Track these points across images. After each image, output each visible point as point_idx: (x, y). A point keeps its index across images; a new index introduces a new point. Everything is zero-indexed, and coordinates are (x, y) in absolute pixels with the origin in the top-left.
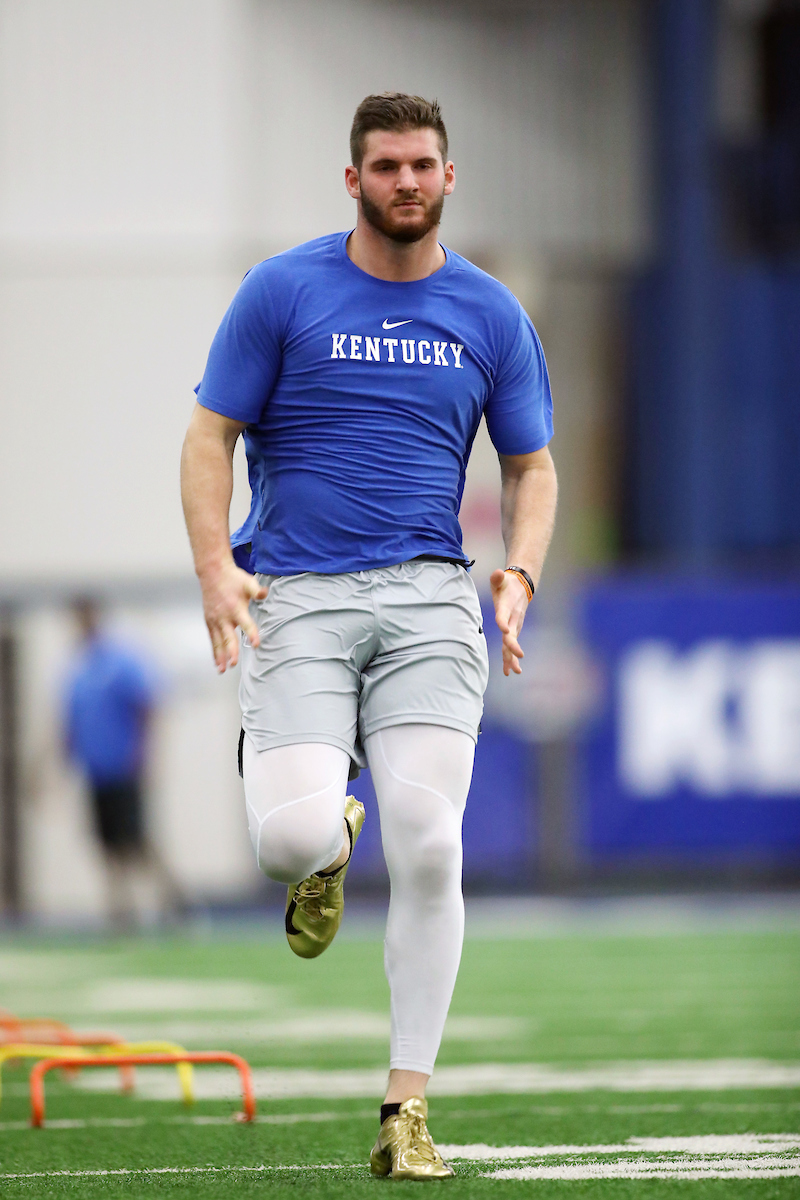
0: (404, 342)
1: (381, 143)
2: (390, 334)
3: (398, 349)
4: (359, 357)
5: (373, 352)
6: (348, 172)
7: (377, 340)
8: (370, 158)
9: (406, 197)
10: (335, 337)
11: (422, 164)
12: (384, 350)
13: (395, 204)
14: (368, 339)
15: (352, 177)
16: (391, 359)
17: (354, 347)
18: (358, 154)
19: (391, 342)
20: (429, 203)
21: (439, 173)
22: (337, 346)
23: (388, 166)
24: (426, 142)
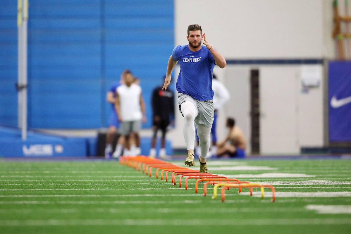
0: (193, 59)
1: (191, 33)
2: (191, 58)
3: (192, 60)
4: (186, 62)
5: (189, 61)
6: (187, 37)
7: (189, 59)
8: (190, 35)
9: (195, 41)
10: (183, 59)
11: (198, 36)
12: (190, 60)
13: (193, 42)
14: (188, 59)
15: (188, 37)
16: (191, 62)
17: (186, 60)
18: (188, 34)
19: (191, 59)
20: (199, 42)
21: (200, 37)
22: (183, 60)
23: (193, 36)
24: (198, 32)
